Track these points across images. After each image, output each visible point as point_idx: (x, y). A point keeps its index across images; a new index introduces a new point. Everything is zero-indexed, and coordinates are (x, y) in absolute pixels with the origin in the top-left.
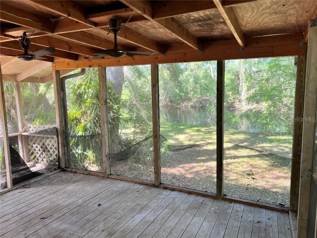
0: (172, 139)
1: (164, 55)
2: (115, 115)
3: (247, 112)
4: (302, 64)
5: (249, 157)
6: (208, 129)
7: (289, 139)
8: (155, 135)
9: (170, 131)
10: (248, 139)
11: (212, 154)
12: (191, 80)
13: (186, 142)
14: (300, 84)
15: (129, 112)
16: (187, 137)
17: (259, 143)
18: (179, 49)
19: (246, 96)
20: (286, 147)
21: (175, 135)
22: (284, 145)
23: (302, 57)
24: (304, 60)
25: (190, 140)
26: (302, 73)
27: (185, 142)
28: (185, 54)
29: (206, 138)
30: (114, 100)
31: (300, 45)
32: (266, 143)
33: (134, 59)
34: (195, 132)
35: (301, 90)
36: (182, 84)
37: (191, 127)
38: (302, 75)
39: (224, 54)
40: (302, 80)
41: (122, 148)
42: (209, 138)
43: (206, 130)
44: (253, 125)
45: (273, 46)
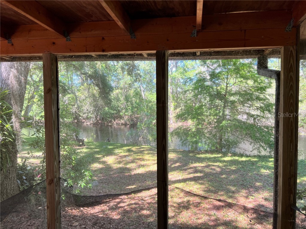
0: (100, 163)
1: (65, 39)
2: (7, 139)
3: (176, 130)
4: (291, 60)
5: (184, 180)
6: (140, 149)
7: (218, 157)
8: (50, 178)
9: (98, 153)
10: (180, 158)
11: (146, 180)
12: (122, 99)
13: (116, 165)
14: (290, 92)
15: (35, 133)
16: (117, 159)
17: (192, 163)
18: (92, 30)
19: (174, 115)
20: (219, 167)
21: (104, 157)
22: (216, 164)
23: (291, 49)
24: (293, 52)
25: (120, 162)
26: (291, 74)
27: (113, 166)
28: (103, 39)
29: (138, 159)
30: (6, 117)
31: (287, 30)
32: (199, 163)
33: (12, 45)
34: (126, 152)
35: (291, 101)
36: (112, 101)
37: (122, 146)
38: (291, 77)
39: (168, 40)
40: (292, 85)
41: (22, 183)
42: (141, 159)
43: (138, 149)
44: (184, 143)
45: (245, 30)
